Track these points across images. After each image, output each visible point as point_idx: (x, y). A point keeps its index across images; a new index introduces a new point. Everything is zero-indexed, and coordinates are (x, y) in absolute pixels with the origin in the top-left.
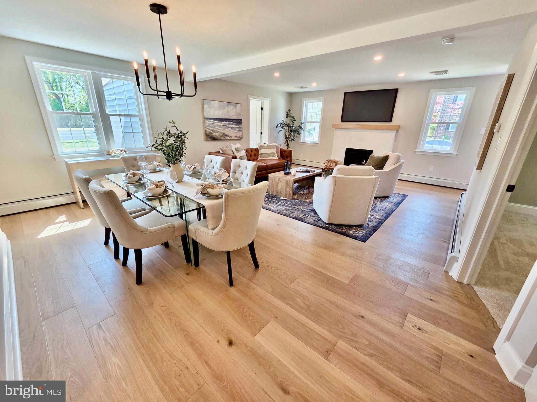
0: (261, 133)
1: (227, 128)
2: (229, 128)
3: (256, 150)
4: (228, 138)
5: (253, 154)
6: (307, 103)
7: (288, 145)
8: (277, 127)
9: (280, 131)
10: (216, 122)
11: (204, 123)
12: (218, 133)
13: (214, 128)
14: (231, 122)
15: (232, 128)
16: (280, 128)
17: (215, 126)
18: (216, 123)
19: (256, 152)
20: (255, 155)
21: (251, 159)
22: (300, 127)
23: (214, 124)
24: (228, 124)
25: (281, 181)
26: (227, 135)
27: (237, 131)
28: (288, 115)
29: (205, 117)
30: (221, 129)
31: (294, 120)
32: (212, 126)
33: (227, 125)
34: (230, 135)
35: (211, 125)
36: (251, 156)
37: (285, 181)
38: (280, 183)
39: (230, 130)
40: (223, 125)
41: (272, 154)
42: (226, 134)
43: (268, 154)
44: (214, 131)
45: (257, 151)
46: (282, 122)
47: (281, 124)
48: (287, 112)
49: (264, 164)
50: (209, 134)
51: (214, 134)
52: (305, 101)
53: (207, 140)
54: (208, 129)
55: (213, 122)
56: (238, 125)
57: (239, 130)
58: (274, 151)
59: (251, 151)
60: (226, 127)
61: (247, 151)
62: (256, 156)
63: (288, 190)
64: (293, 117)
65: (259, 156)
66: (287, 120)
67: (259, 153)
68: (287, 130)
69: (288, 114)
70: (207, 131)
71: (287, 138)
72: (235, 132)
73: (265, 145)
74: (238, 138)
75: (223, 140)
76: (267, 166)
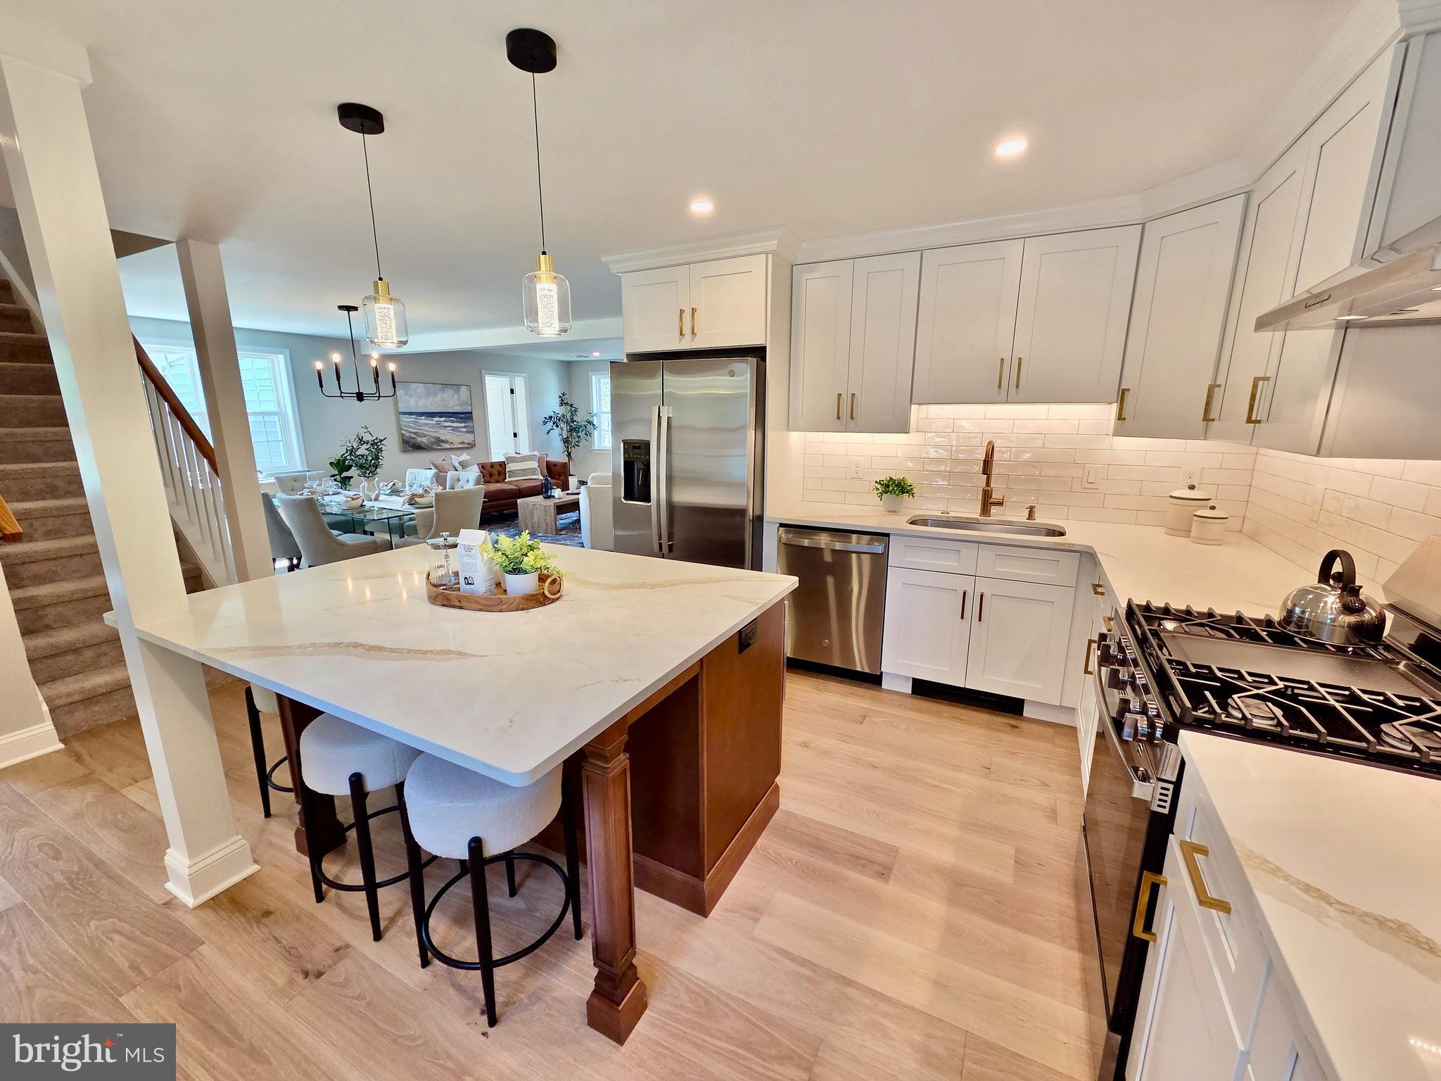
0: (515, 435)
3: (501, 465)
5: (495, 472)
6: (599, 379)
7: (569, 455)
8: (545, 423)
9: (551, 429)
11: (398, 421)
16: (550, 425)
19: (500, 469)
20: (499, 474)
21: (492, 480)
22: (590, 423)
25: (537, 509)
28: (562, 403)
29: (400, 411)
31: (574, 411)
36: (491, 475)
37: (543, 507)
38: (535, 512)
41: (532, 471)
43: (523, 470)
45: (503, 466)
46: (552, 414)
47: (552, 417)
48: (560, 397)
49: (514, 487)
52: (594, 377)
53: (404, 451)
58: (534, 464)
59: (492, 467)
61: (482, 467)
62: (502, 476)
63: (548, 522)
64: (571, 405)
65: (507, 474)
66: (560, 411)
67: (507, 470)
68: (565, 428)
69: (562, 400)
71: (566, 441)
73: (517, 455)
76: (520, 490)
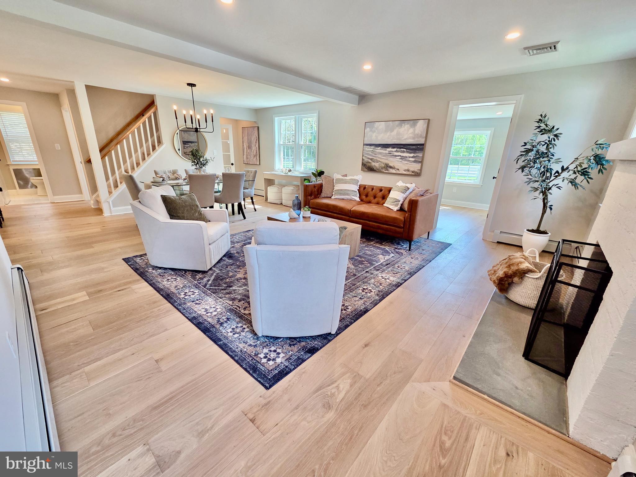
1: (393, 157)
2: (397, 157)
4: (393, 171)
10: (378, 149)
12: (378, 163)
13: (374, 156)
14: (402, 148)
15: (403, 157)
17: (375, 154)
18: (377, 151)
23: (374, 151)
24: (396, 151)
26: (391, 167)
27: (410, 162)
30: (385, 158)
32: (372, 154)
33: (394, 152)
34: (397, 167)
35: (370, 153)
39: (398, 160)
40: (388, 153)
42: (391, 165)
44: (373, 160)
50: (366, 164)
51: (373, 164)
53: (364, 171)
54: (366, 157)
55: (374, 149)
56: (414, 153)
57: (415, 160)
60: (393, 155)
70: (364, 159)
72: (406, 164)
74: (411, 173)
75: (383, 173)
